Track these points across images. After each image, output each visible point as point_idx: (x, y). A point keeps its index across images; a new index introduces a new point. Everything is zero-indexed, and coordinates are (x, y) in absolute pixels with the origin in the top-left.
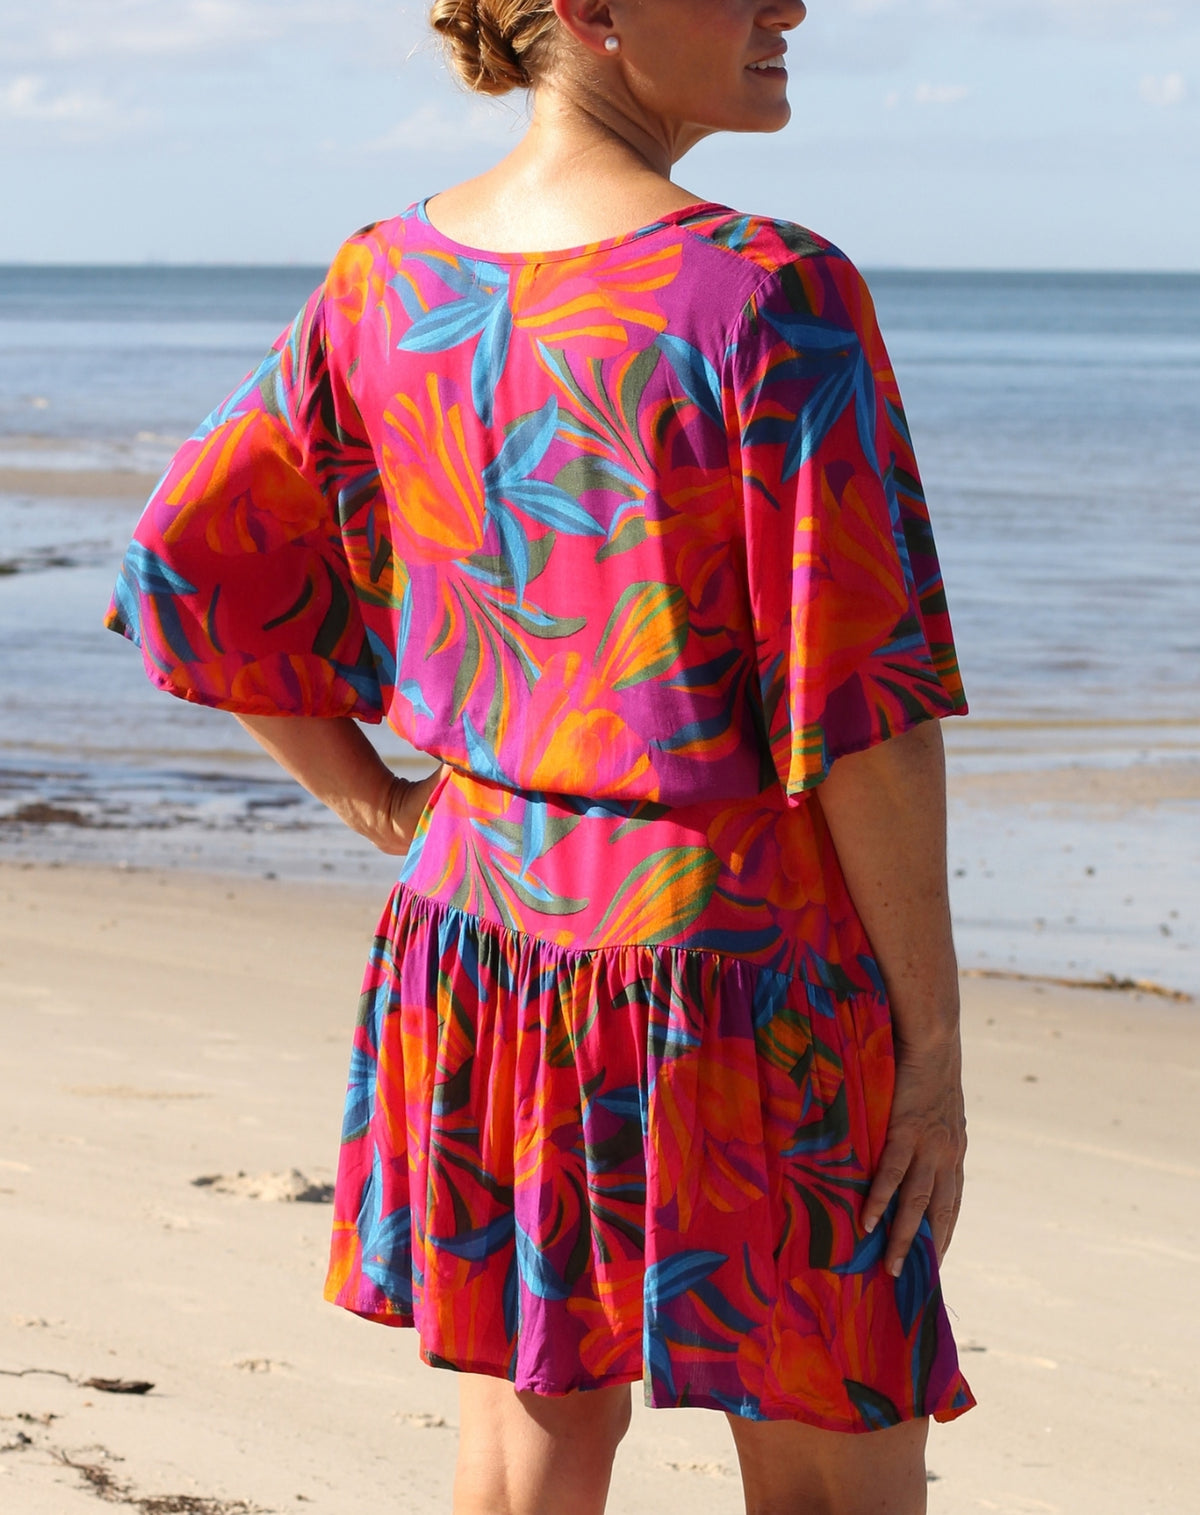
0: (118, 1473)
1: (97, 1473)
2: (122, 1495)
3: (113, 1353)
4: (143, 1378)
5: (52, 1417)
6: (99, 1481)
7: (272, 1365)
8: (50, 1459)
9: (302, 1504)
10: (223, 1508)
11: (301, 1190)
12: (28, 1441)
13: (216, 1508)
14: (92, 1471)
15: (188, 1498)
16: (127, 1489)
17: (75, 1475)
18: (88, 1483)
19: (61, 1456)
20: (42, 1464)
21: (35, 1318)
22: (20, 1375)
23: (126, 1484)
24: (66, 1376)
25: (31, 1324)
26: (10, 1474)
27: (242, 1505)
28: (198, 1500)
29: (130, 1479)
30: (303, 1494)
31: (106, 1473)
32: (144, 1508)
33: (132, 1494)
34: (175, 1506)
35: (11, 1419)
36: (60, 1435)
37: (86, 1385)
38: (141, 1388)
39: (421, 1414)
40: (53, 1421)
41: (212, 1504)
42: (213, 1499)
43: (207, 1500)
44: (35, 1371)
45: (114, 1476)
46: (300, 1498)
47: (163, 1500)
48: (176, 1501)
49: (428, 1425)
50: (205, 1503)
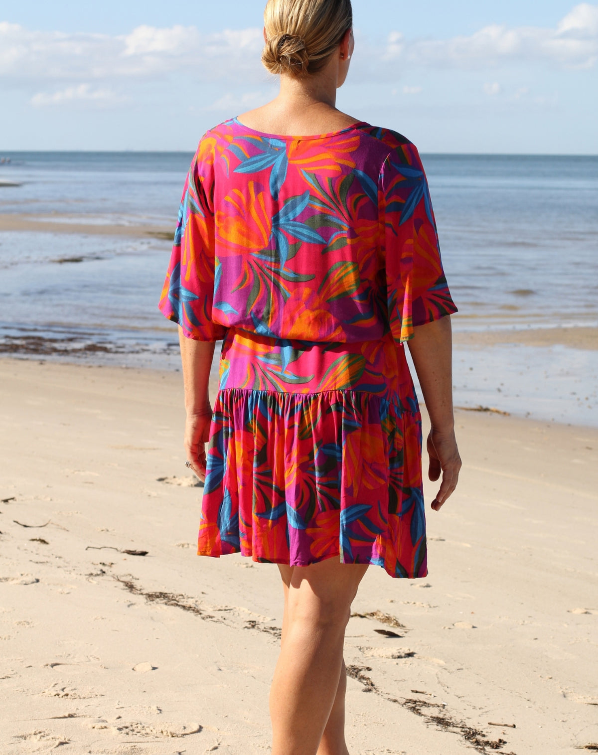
0: (137, 584)
1: (130, 584)
2: (139, 592)
3: (133, 541)
4: (144, 550)
5: (112, 564)
6: (130, 587)
7: (190, 545)
8: (112, 579)
9: (204, 595)
10: (175, 597)
11: (196, 483)
12: (104, 572)
13: (173, 597)
14: (128, 583)
15: (162, 593)
16: (141, 590)
17: (122, 585)
18: (127, 588)
19: (116, 578)
20: (109, 581)
21: (104, 529)
22: (100, 549)
23: (141, 588)
24: (116, 549)
25: (102, 531)
26: (98, 584)
27: (182, 595)
28: (166, 594)
29: (141, 586)
30: (204, 592)
31: (132, 584)
32: (147, 596)
33: (142, 591)
34: (158, 596)
35: (97, 564)
36: (115, 570)
37: (124, 552)
38: (144, 554)
39: (244, 563)
40: (113, 565)
41: (171, 595)
42: (172, 593)
43: (169, 594)
44: (105, 547)
45: (136, 585)
46: (203, 593)
47: (154, 594)
48: (158, 594)
49: (247, 567)
50: (169, 595)
